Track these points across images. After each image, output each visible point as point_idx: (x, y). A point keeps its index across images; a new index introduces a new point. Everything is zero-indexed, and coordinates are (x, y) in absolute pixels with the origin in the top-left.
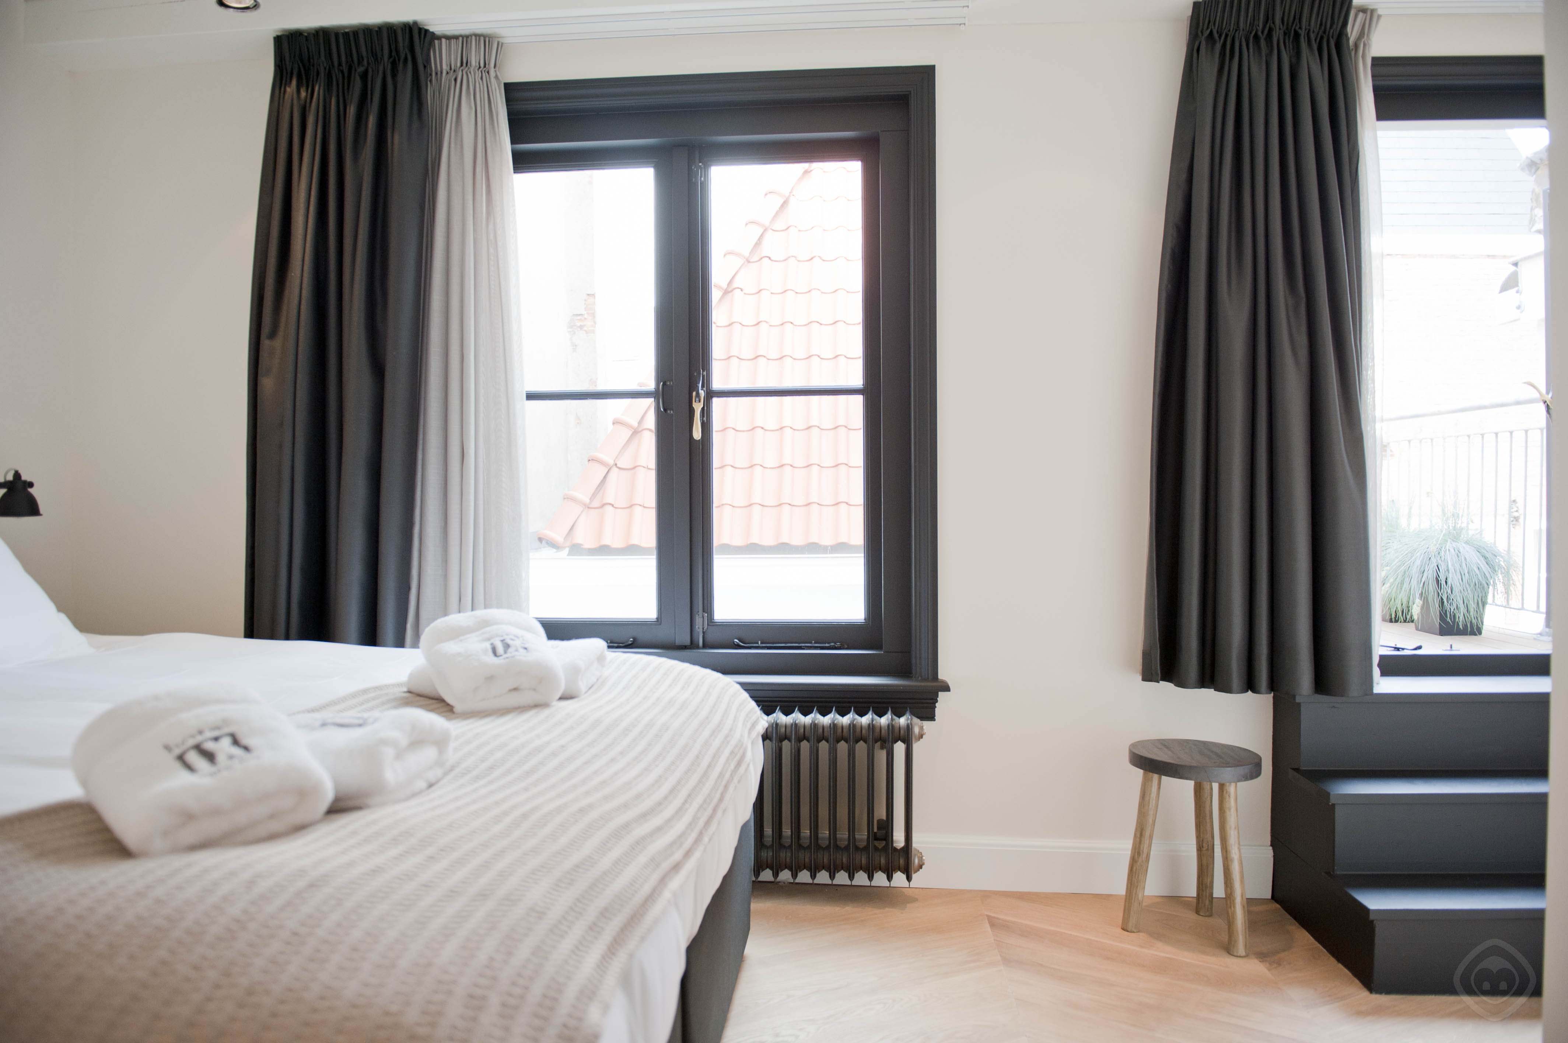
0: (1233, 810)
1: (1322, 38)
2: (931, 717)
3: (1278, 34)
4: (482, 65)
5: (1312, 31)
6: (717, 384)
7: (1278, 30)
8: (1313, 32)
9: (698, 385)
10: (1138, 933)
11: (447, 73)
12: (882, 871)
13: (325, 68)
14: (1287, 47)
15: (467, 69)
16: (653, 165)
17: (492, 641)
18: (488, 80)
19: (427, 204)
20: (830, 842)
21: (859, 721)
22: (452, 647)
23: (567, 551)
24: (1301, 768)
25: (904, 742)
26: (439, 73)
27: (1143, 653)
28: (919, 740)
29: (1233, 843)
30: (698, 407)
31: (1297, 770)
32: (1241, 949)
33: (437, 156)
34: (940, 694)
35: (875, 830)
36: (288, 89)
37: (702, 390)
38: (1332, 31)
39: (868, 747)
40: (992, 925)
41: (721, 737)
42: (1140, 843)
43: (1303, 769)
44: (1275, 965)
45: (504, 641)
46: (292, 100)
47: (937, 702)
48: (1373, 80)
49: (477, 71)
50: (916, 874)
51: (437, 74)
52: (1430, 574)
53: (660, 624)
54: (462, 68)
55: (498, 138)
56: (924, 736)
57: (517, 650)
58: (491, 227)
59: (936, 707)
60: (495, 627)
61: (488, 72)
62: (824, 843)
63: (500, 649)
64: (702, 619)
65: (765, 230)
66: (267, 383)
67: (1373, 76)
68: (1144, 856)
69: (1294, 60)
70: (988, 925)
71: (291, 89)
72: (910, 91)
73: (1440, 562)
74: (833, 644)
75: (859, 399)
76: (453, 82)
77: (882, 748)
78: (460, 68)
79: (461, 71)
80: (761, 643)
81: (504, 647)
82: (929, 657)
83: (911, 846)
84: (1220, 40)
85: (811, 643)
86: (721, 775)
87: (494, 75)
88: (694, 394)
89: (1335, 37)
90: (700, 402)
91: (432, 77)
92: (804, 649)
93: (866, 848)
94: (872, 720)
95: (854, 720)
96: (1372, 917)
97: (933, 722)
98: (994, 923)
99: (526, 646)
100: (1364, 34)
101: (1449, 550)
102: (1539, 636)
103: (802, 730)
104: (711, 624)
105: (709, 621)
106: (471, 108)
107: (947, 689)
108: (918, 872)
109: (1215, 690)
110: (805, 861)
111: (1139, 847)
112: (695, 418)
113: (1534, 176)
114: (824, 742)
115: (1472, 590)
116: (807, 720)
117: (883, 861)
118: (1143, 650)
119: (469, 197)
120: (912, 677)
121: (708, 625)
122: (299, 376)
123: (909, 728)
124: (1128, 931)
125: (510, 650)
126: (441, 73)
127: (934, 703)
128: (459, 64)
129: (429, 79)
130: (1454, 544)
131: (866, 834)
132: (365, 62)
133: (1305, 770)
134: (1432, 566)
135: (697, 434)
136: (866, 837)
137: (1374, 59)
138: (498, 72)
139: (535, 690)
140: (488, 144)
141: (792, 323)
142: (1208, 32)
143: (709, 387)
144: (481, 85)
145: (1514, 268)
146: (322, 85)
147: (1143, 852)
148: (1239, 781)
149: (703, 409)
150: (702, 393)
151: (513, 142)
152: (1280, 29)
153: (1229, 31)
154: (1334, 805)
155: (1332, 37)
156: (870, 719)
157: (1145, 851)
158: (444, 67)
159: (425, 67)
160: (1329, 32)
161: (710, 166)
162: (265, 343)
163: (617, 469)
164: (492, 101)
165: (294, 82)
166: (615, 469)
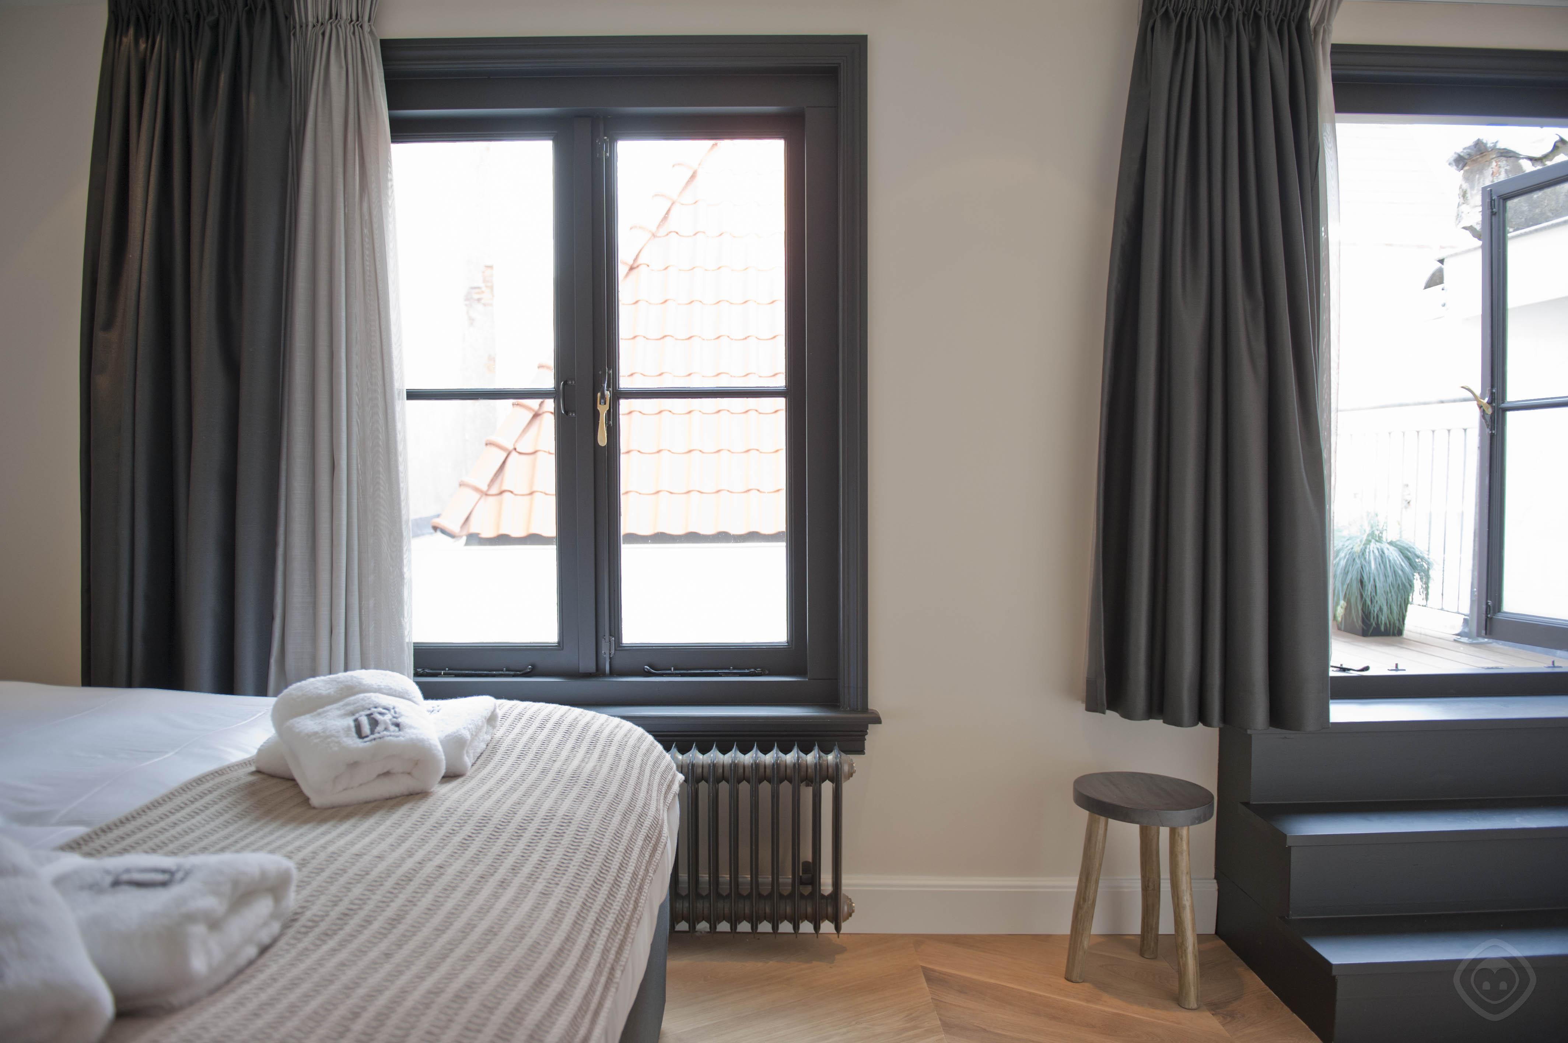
0: (1185, 854)
1: (1282, 21)
2: (861, 751)
3: (1237, 15)
4: (354, 18)
5: (1272, 13)
6: (624, 384)
7: (1237, 10)
8: (1274, 14)
9: (603, 385)
10: (1083, 983)
11: (314, 26)
12: (808, 921)
13: (168, 16)
14: (1247, 30)
15: (337, 21)
16: (552, 138)
17: (357, 716)
18: (361, 35)
19: (290, 175)
20: (752, 888)
21: (783, 759)
22: (308, 724)
23: (464, 539)
24: (1251, 803)
25: (832, 781)
26: (304, 26)
27: (1087, 681)
28: (849, 779)
29: (1185, 889)
30: (603, 409)
31: (1246, 804)
32: (1192, 1002)
33: (302, 122)
34: (870, 726)
35: (801, 874)
36: (125, 40)
37: (607, 390)
38: (1293, 14)
39: (794, 788)
40: (929, 979)
41: (633, 819)
42: (1086, 887)
43: (1253, 803)
44: (1229, 1019)
45: (372, 716)
46: (129, 52)
47: (867, 734)
48: (1332, 69)
49: (348, 25)
50: (845, 922)
51: (301, 27)
52: (1353, 574)
53: (562, 649)
54: (331, 21)
55: (373, 103)
56: (854, 774)
57: (386, 729)
58: (365, 205)
59: (865, 740)
60: (362, 696)
61: (361, 27)
62: (745, 890)
63: (366, 728)
64: (608, 644)
65: (673, 204)
66: (102, 382)
67: (1332, 65)
68: (1089, 902)
69: (1253, 44)
70: (923, 980)
71: (128, 40)
72: (840, 64)
73: (1364, 562)
74: (753, 670)
75: (781, 403)
76: (321, 37)
77: (807, 785)
78: (329, 20)
79: (329, 25)
80: (675, 669)
81: (370, 724)
82: (859, 686)
83: (841, 891)
84: (1176, 19)
85: (729, 669)
86: (635, 874)
87: (369, 30)
88: (599, 394)
89: (1296, 20)
90: (605, 404)
91: (296, 30)
92: (721, 676)
93: (791, 896)
94: (798, 758)
95: (778, 758)
96: (1334, 973)
97: (862, 755)
98: (932, 978)
99: (400, 720)
100: (1324, 19)
101: (1373, 551)
102: (1459, 637)
103: (720, 770)
104: (618, 649)
105: (616, 645)
106: (341, 67)
107: (877, 720)
108: (848, 921)
109: (1164, 722)
110: (724, 911)
111: (1085, 893)
112: (600, 422)
113: (1462, 172)
114: (744, 782)
115: (1395, 592)
116: (727, 759)
117: (809, 910)
118: (1087, 678)
119: (340, 170)
120: (839, 707)
121: (615, 650)
122: (139, 374)
123: (838, 767)
124: (1072, 982)
125: (378, 729)
126: (307, 26)
127: (864, 736)
128: (327, 17)
129: (292, 33)
130: (1378, 545)
131: (791, 877)
132: (216, 11)
133: (1255, 804)
134: (1356, 567)
135: (602, 439)
136: (790, 881)
137: (1334, 46)
138: (373, 27)
139: (409, 774)
140: (362, 110)
141: (701, 302)
142: (1164, 9)
143: (616, 387)
144: (354, 42)
145: (1439, 265)
146: (165, 34)
147: (1089, 899)
148: (1193, 823)
149: (609, 411)
150: (608, 394)
151: (391, 107)
152: (1239, 10)
153: (1186, 10)
154: (1290, 847)
155: (1293, 21)
156: (796, 758)
157: (1091, 898)
158: (310, 19)
159: (286, 18)
160: (1290, 16)
161: (616, 140)
162: (100, 335)
163: (517, 454)
164: (366, 60)
165: (131, 31)
166: (514, 454)
